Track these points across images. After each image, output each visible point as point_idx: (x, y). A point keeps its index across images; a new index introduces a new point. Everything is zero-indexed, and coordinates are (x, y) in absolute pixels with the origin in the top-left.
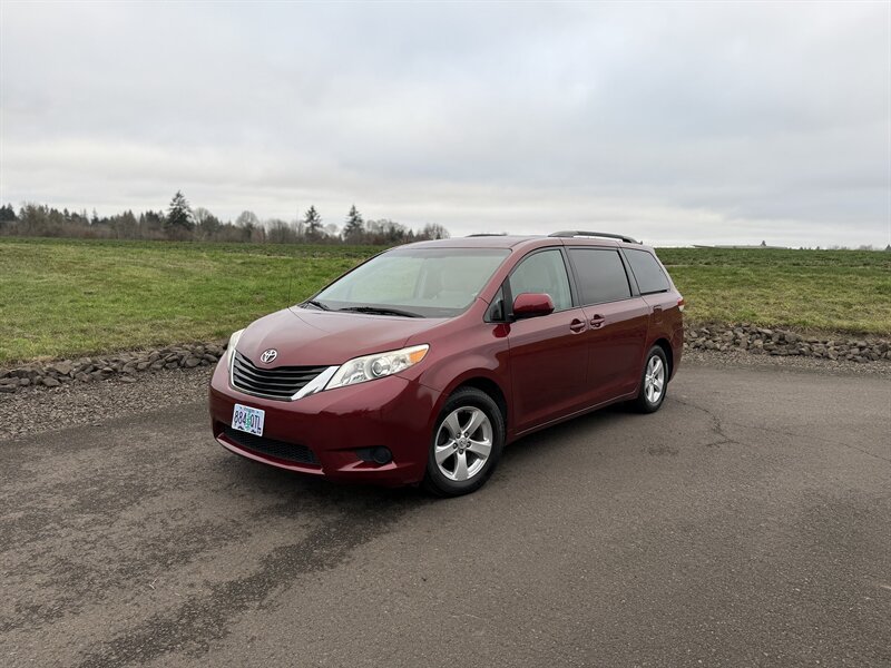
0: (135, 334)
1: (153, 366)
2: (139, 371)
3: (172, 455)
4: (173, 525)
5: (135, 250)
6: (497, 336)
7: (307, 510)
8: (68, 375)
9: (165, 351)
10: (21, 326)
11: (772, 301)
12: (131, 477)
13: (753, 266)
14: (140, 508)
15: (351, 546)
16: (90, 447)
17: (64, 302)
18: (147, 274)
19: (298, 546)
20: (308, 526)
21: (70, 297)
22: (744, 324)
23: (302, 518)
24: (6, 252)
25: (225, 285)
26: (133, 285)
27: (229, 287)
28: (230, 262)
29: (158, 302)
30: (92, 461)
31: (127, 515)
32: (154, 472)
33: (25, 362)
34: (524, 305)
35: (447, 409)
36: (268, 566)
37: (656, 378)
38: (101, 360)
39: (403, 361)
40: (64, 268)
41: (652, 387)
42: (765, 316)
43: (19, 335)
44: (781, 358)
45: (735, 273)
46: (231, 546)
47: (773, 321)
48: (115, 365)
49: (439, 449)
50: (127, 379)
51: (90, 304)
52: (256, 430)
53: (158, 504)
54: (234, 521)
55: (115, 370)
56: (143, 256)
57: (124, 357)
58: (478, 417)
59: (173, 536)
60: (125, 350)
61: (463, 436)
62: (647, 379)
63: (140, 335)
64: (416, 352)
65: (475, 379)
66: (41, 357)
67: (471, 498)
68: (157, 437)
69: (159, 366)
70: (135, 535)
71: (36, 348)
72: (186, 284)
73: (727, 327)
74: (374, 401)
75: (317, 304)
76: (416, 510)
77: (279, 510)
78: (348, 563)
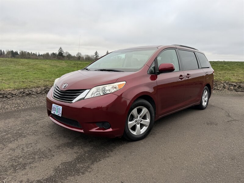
0: (38, 83)
1: (42, 92)
2: (37, 94)
3: (37, 122)
4: (26, 150)
5: (44, 60)
6: (152, 80)
7: (79, 145)
8: (15, 94)
9: (46, 88)
10: (5, 80)
11: (235, 75)
12: (19, 130)
13: (228, 64)
14: (17, 142)
15: (92, 163)
16: (11, 118)
17: (20, 74)
18: (46, 66)
19: (71, 162)
20: (77, 153)
21: (22, 72)
22: (227, 82)
23: (76, 149)
24: (8, 61)
25: (68, 70)
26: (41, 69)
27: (69, 70)
28: (70, 63)
29: (47, 74)
30: (9, 123)
31: (11, 145)
32: (28, 128)
33: (3, 90)
34: (162, 68)
35: (133, 107)
36: (56, 172)
37: (205, 97)
38: (26, 90)
39: (115, 88)
40: (22, 65)
41: (204, 101)
42: (234, 79)
43: (4, 83)
44: (240, 93)
45: (223, 66)
46: (44, 161)
47: (236, 81)
48: (30, 92)
49: (130, 123)
50: (34, 96)
51: (27, 74)
52: (59, 114)
53: (24, 141)
54: (49, 149)
55: (30, 93)
56: (46, 62)
57: (34, 90)
58: (145, 110)
59: (24, 155)
60: (35, 87)
61: (139, 118)
62: (203, 98)
63: (40, 83)
64: (120, 84)
65: (144, 96)
66: (9, 89)
67: (142, 142)
68: (35, 115)
69: (44, 92)
70: (10, 155)
71: (8, 87)
72: (56, 69)
73: (221, 83)
74: (104, 104)
75: (87, 69)
76: (121, 146)
77: (68, 145)
78: (90, 172)
